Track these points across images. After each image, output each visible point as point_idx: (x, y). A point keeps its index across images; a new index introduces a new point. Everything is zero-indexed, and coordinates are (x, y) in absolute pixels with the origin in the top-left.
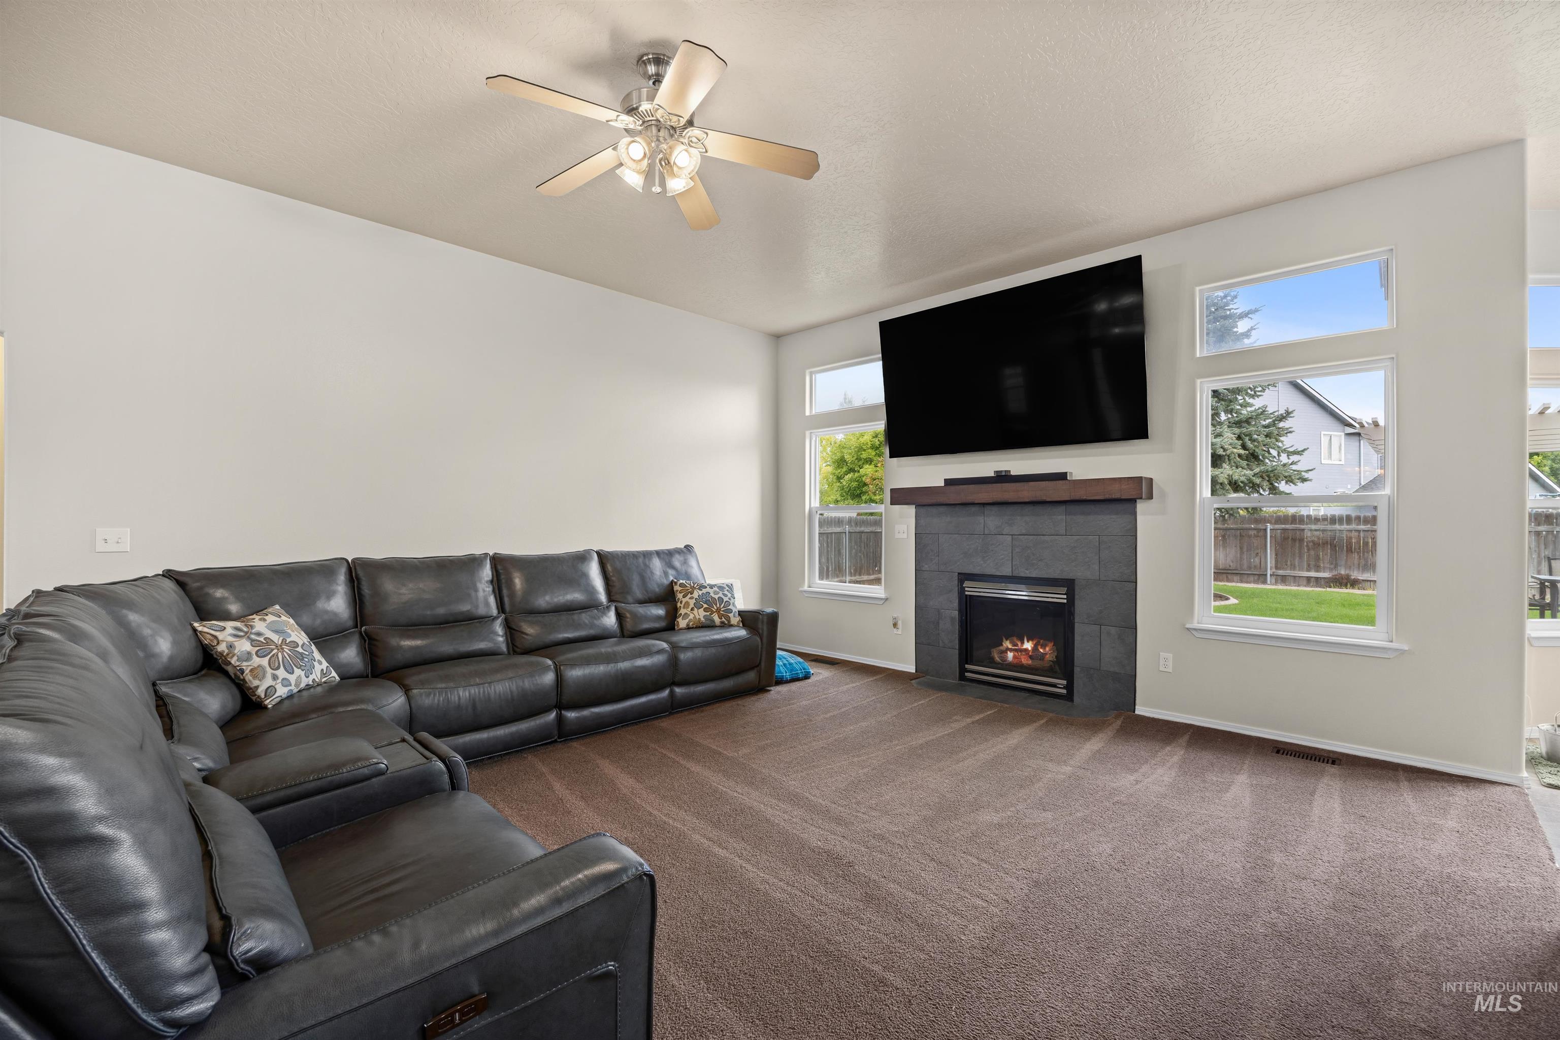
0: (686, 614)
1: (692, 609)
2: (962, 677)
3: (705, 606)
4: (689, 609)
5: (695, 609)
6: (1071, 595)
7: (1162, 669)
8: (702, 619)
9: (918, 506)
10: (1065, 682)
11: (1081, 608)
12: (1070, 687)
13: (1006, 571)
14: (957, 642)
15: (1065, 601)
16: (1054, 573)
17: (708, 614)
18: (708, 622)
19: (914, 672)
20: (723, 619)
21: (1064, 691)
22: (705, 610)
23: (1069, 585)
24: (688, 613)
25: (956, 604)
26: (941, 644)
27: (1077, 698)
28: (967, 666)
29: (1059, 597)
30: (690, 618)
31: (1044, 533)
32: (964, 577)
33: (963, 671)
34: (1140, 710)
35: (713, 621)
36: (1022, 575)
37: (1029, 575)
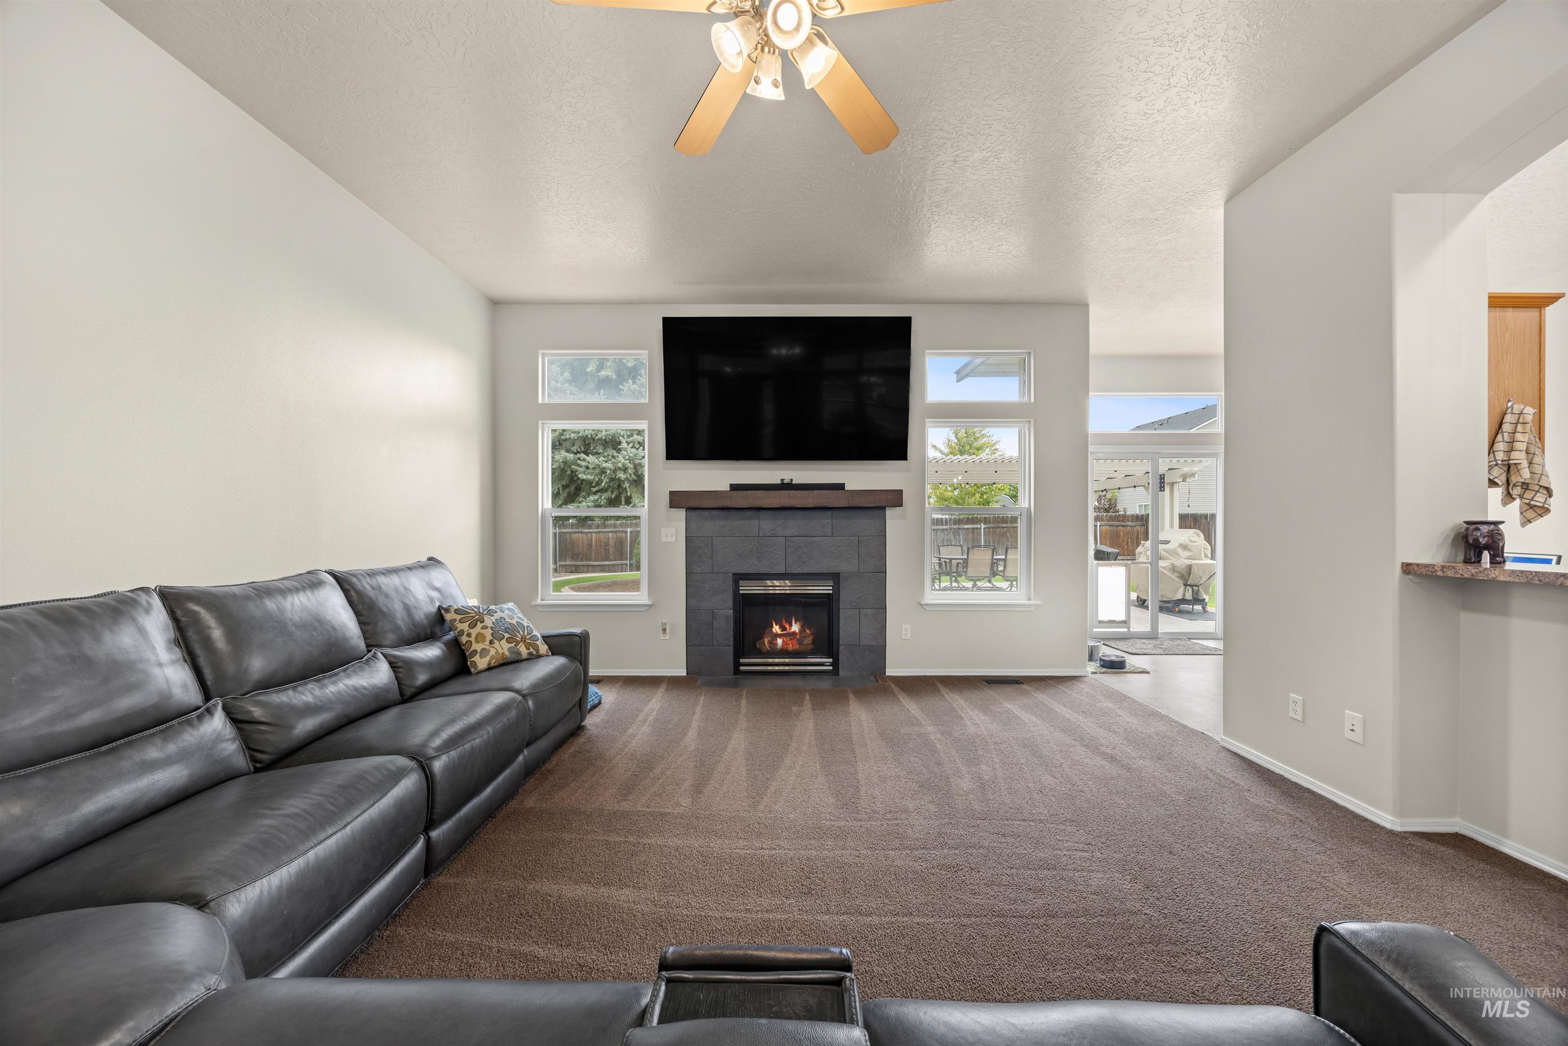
0: (484, 649)
1: (491, 642)
2: (737, 671)
3: (507, 635)
4: (487, 643)
5: (495, 641)
6: (837, 588)
7: (904, 637)
8: (507, 653)
9: (689, 509)
10: (831, 660)
11: (846, 597)
12: (835, 664)
13: (781, 570)
14: (732, 639)
15: (831, 592)
16: (823, 568)
17: (513, 645)
18: (514, 657)
19: (685, 674)
20: (531, 650)
21: (831, 668)
22: (509, 641)
23: (835, 577)
24: (487, 647)
25: (730, 603)
26: (715, 644)
27: (841, 673)
28: (741, 660)
29: (825, 589)
30: (491, 654)
31: (814, 535)
32: (738, 577)
33: (737, 665)
34: (890, 672)
35: (520, 654)
36: (795, 571)
37: (801, 572)
